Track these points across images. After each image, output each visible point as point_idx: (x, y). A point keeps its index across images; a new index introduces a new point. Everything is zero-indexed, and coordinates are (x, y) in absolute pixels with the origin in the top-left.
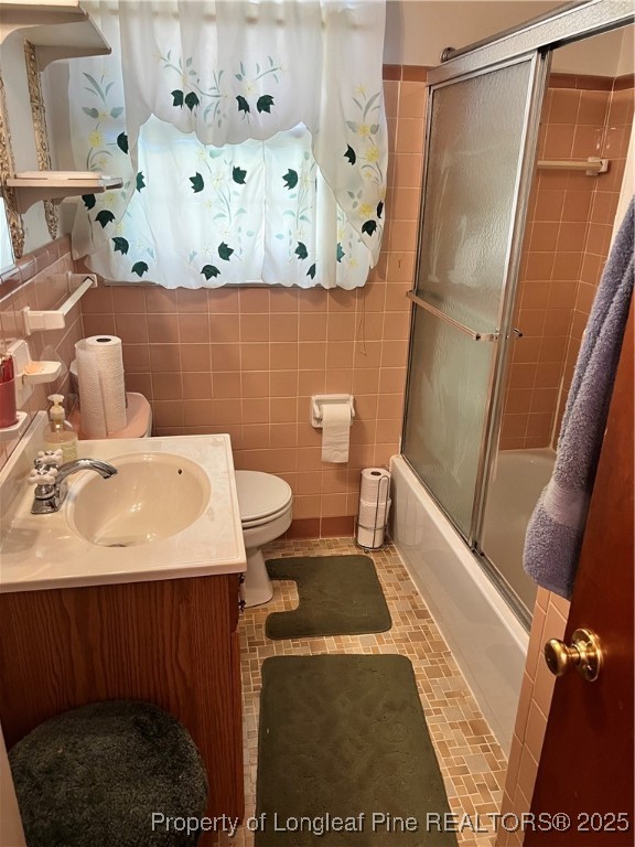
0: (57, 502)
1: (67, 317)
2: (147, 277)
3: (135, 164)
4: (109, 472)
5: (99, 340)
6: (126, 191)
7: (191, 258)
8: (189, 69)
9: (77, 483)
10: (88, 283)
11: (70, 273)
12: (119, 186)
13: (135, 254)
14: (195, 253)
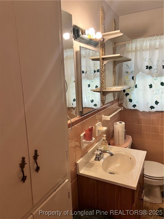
0: (100, 159)
1: (111, 118)
2: (136, 108)
3: (135, 83)
4: (112, 155)
5: (120, 123)
6: (133, 88)
7: (147, 104)
8: (150, 61)
9: (106, 155)
10: (121, 109)
11: (117, 107)
12: (130, 88)
13: (134, 103)
14: (148, 103)
